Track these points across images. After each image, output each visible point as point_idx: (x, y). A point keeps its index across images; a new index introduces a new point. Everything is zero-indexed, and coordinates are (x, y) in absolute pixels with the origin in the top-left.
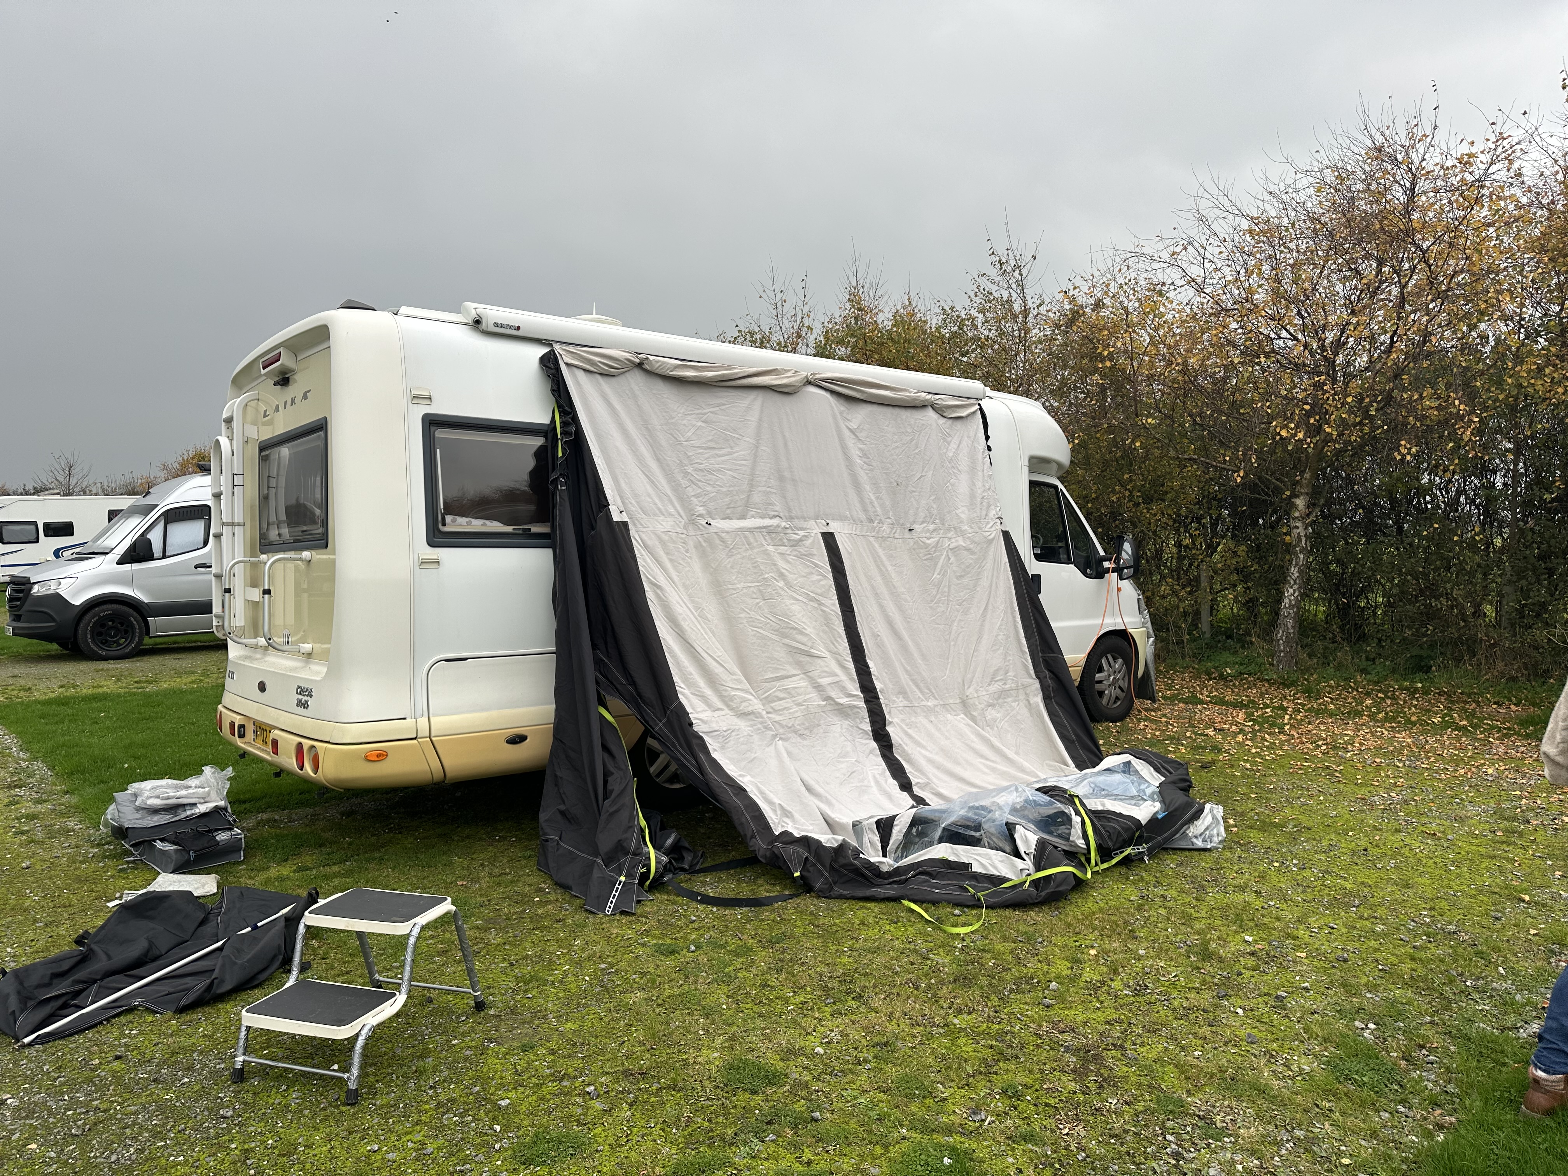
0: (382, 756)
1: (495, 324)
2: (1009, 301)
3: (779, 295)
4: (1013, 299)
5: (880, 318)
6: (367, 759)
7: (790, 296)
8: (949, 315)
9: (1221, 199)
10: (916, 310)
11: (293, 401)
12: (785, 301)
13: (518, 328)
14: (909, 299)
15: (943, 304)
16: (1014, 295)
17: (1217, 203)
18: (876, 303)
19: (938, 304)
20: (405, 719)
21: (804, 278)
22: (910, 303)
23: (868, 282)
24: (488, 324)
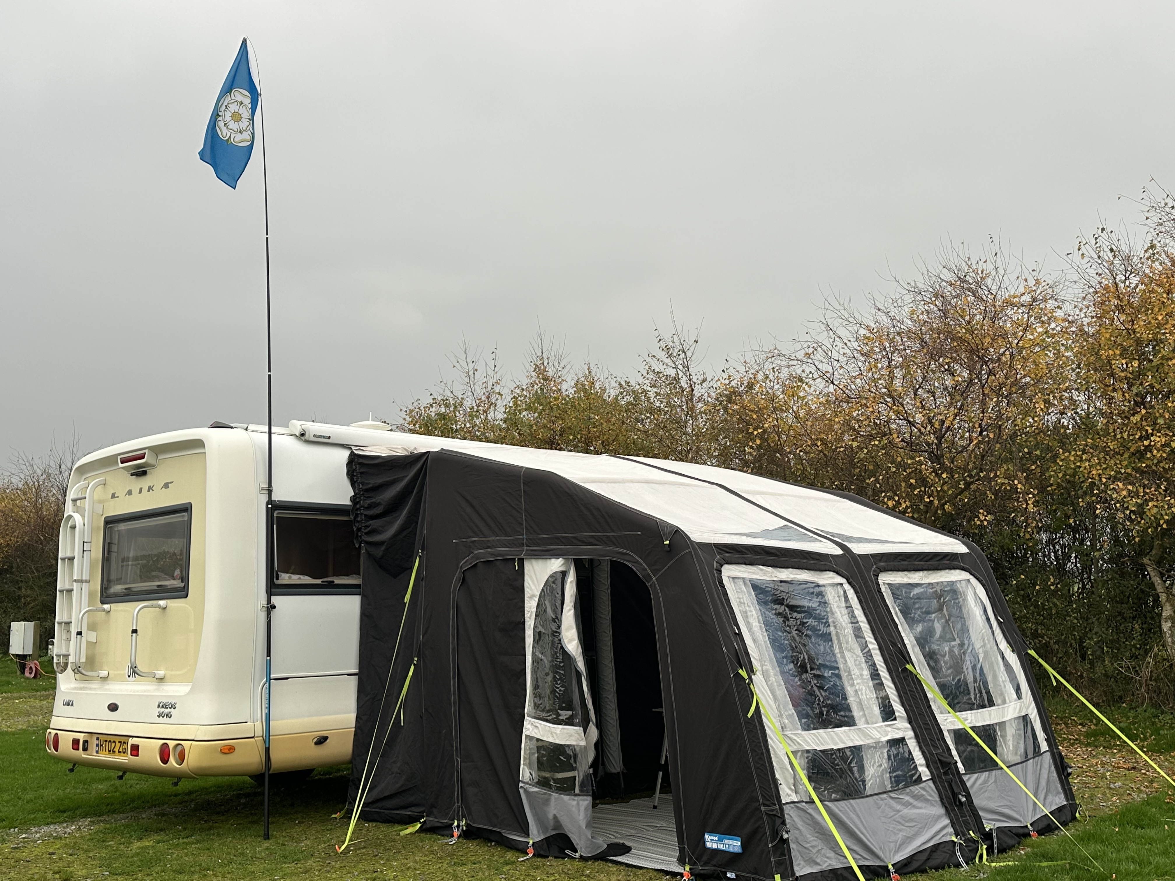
0: (231, 749)
1: (315, 436)
2: (677, 379)
3: (471, 366)
4: (680, 377)
5: (564, 386)
6: (222, 752)
7: (481, 368)
8: (624, 388)
9: (843, 312)
10: (595, 379)
11: (150, 489)
12: (476, 370)
13: (329, 438)
14: (589, 369)
15: (619, 379)
16: (681, 374)
17: (840, 314)
18: (559, 374)
19: (615, 379)
20: (246, 722)
21: (495, 351)
22: (590, 372)
23: (553, 354)
24: (309, 436)
